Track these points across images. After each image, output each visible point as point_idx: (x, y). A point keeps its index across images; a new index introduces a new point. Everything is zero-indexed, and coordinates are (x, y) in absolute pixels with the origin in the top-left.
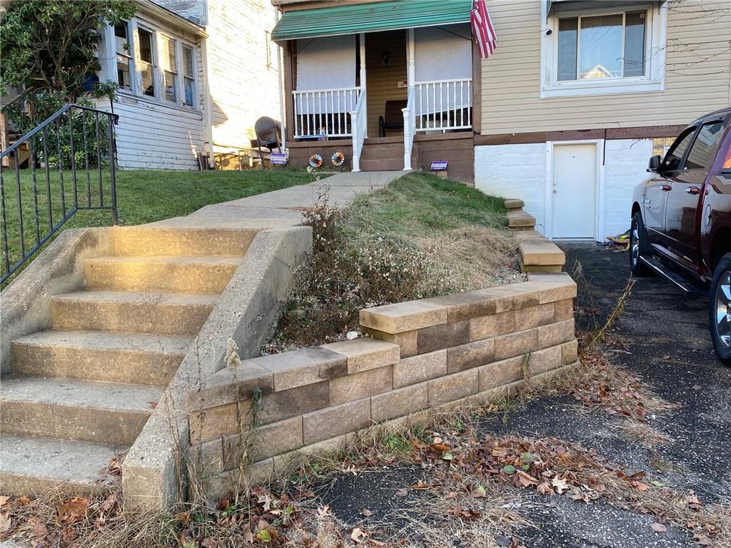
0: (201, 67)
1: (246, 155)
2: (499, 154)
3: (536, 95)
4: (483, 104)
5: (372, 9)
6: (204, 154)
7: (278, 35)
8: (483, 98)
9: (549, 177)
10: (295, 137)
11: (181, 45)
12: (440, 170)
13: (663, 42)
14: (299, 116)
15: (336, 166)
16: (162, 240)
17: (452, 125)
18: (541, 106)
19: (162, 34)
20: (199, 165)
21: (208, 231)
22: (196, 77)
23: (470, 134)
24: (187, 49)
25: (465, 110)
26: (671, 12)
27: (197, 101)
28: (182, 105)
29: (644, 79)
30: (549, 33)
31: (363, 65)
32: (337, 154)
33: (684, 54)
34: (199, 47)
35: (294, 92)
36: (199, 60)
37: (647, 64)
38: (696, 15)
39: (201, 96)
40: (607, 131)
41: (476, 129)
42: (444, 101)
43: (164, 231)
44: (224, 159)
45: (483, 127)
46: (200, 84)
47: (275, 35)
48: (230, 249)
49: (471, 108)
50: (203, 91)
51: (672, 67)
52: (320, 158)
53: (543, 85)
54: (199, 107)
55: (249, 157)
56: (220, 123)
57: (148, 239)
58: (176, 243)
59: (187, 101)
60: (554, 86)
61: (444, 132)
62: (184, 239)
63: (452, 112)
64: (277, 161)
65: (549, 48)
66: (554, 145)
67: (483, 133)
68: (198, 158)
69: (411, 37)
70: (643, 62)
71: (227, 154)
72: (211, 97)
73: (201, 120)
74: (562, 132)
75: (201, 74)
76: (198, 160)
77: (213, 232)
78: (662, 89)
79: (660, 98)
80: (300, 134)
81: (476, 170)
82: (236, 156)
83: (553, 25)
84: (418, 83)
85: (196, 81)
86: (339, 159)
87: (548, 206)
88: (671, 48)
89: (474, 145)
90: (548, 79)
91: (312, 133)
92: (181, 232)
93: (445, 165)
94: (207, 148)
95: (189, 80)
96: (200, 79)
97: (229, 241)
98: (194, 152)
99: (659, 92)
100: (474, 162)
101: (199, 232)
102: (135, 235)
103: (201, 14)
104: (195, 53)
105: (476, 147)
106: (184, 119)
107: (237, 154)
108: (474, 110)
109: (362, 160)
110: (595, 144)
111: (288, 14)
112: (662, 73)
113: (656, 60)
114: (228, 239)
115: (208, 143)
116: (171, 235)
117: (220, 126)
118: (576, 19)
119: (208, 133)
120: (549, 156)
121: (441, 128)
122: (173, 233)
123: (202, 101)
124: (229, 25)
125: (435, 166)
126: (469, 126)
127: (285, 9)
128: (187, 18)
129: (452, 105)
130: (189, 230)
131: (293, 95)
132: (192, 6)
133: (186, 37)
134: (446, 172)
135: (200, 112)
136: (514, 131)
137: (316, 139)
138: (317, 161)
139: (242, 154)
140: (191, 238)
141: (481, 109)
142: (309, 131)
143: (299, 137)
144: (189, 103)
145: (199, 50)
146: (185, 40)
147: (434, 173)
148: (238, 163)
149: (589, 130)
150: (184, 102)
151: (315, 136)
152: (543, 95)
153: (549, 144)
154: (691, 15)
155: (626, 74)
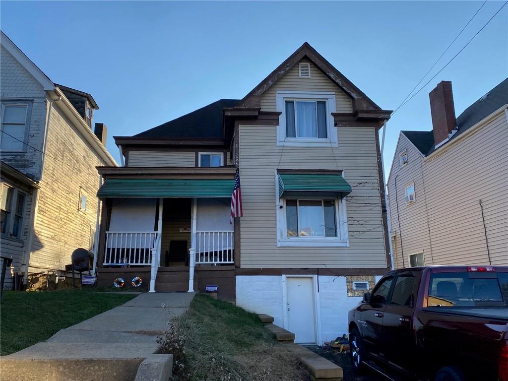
0: (30, 208)
1: (53, 274)
2: (253, 282)
3: (275, 244)
4: (241, 248)
5: (170, 183)
6: (20, 273)
7: (102, 194)
8: (241, 244)
9: (285, 299)
10: (104, 264)
11: (17, 192)
12: (214, 292)
13: (345, 219)
14: (109, 249)
15: (134, 287)
16: (39, 370)
17: (221, 260)
18: (278, 251)
19: (4, 184)
20: (14, 283)
21: (85, 361)
22: (24, 216)
23: (233, 267)
24: (21, 195)
25: (230, 251)
26: (348, 202)
27: (21, 233)
28: (9, 236)
29: (337, 239)
30: (281, 207)
31: (160, 217)
32: (137, 278)
33: (357, 226)
34: (31, 194)
35: (107, 232)
36: (29, 203)
37: (338, 230)
38: (361, 205)
39: (26, 229)
40: (319, 270)
41: (237, 264)
42: (216, 244)
43: (43, 361)
44: (35, 278)
45: (242, 263)
46: (27, 220)
47: (100, 194)
48: (103, 378)
49: (233, 250)
50: (28, 225)
51: (352, 233)
52: (123, 281)
53: (279, 238)
54: (22, 237)
55: (56, 276)
56: (37, 250)
57: (24, 370)
58: (52, 373)
59: (13, 233)
60: (285, 239)
61: (215, 265)
62: (61, 369)
63: (220, 252)
64: (87, 282)
65: (281, 217)
66: (287, 277)
67: (242, 267)
68: (14, 277)
69: (195, 202)
70: (336, 229)
71: (38, 274)
72: (34, 231)
73: (22, 247)
74: (291, 269)
75: (29, 213)
76: (14, 280)
77: (90, 362)
78: (348, 246)
79: (347, 251)
80: (108, 262)
81: (237, 292)
82: (45, 275)
83: (283, 203)
84: (198, 231)
85: (24, 218)
86: (137, 282)
87: (285, 319)
88: (350, 222)
89: (236, 275)
90: (282, 235)
91: (117, 262)
92: (58, 363)
93: (216, 289)
94: (23, 269)
95: (18, 218)
96: (27, 217)
97: (104, 370)
98: (12, 272)
99: (346, 247)
100: (235, 287)
101: (77, 362)
102: (13, 366)
103: (37, 172)
104: (27, 199)
105: (237, 276)
106: (9, 246)
107: (46, 273)
108: (236, 251)
109: (157, 284)
110: (311, 278)
111: (109, 181)
112: (347, 236)
113: (343, 229)
114: (102, 368)
115: (25, 265)
116: (49, 365)
117: (36, 252)
118: (296, 201)
119: (26, 258)
120: (284, 284)
121: (213, 262)
122: (51, 363)
123: (25, 233)
124: (56, 181)
125: (209, 289)
126: (232, 262)
127: (107, 177)
128: (25, 174)
129: (220, 247)
130: (67, 361)
131: (106, 234)
132: (30, 167)
133: (22, 187)
134: (216, 294)
135: (23, 241)
136: (261, 267)
137: (120, 267)
138: (120, 283)
139: (51, 273)
140: (68, 368)
141: (240, 252)
142: (115, 261)
143: (107, 264)
144: (16, 234)
145: (30, 196)
146: (21, 189)
147: (209, 294)
148: (45, 280)
149: (308, 269)
150: (12, 233)
151: (120, 264)
152: (279, 245)
153: (284, 276)
154: (358, 205)
155: (327, 236)
